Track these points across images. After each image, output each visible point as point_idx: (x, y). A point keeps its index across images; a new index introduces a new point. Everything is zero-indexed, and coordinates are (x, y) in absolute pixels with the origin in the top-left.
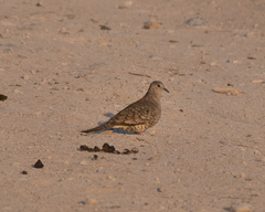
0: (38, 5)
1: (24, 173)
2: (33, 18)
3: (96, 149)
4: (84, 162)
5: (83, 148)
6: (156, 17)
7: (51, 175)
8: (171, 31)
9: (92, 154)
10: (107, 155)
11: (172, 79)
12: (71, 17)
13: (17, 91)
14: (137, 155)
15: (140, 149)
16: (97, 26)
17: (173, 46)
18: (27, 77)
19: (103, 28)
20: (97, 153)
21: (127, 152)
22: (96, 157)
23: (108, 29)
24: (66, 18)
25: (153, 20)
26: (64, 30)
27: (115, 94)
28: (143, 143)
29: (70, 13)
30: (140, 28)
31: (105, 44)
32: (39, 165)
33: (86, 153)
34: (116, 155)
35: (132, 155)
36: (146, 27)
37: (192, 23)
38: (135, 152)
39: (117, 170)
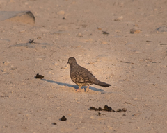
0: (64, 19)
1: (55, 124)
2: (60, 27)
3: (100, 109)
4: (92, 117)
5: (92, 108)
6: (138, 26)
7: (71, 125)
8: (147, 35)
9: (97, 112)
10: (107, 113)
11: (148, 65)
12: (84, 26)
13: (50, 72)
14: (126, 113)
15: (128, 109)
16: (101, 32)
17: (148, 44)
18: (56, 64)
19: (105, 33)
20: (100, 112)
21: (119, 111)
22: (99, 114)
23: (107, 33)
24: (81, 27)
25: (136, 28)
26: (80, 34)
27: (112, 75)
28: (129, 105)
29: (83, 24)
30: (128, 33)
31: (106, 43)
32: (64, 119)
33: (93, 111)
34: (112, 113)
35: (123, 113)
36: (132, 33)
37: (160, 30)
38: (125, 111)
39: (113, 122)
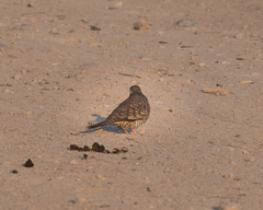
0: (29, 6)
1: (15, 172)
2: (24, 18)
3: (86, 149)
4: (73, 162)
5: (73, 147)
6: (145, 18)
7: (41, 175)
8: (161, 33)
9: (82, 154)
10: (97, 154)
11: (162, 79)
12: (61, 18)
13: (7, 91)
14: (127, 155)
15: (130, 149)
16: (87, 27)
17: (162, 47)
18: (17, 77)
19: (94, 28)
20: (87, 153)
21: (117, 151)
22: (85, 156)
23: (98, 29)
24: (56, 19)
25: (143, 21)
26: (55, 30)
27: (105, 95)
28: (132, 143)
29: (60, 14)
30: (130, 29)
31: (95, 44)
32: (29, 164)
33: (76, 152)
34: (106, 155)
35: (122, 155)
36: (136, 28)
37: (181, 24)
38: (125, 151)
39: (107, 170)
